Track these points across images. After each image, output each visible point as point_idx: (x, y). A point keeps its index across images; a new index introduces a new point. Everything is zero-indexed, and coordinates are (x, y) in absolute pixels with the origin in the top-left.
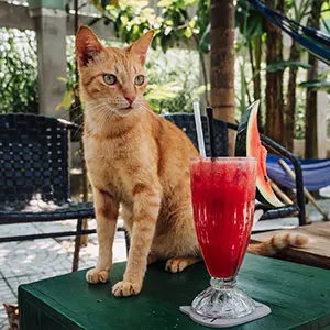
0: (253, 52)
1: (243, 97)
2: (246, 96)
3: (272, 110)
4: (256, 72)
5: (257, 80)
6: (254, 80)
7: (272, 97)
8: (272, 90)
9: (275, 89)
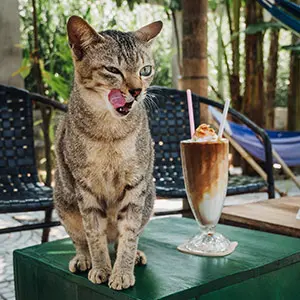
0: (231, 10)
1: (220, 63)
2: (223, 61)
3: (251, 77)
4: (235, 34)
5: (235, 43)
6: (232, 42)
7: (251, 62)
8: (251, 54)
9: (255, 53)
